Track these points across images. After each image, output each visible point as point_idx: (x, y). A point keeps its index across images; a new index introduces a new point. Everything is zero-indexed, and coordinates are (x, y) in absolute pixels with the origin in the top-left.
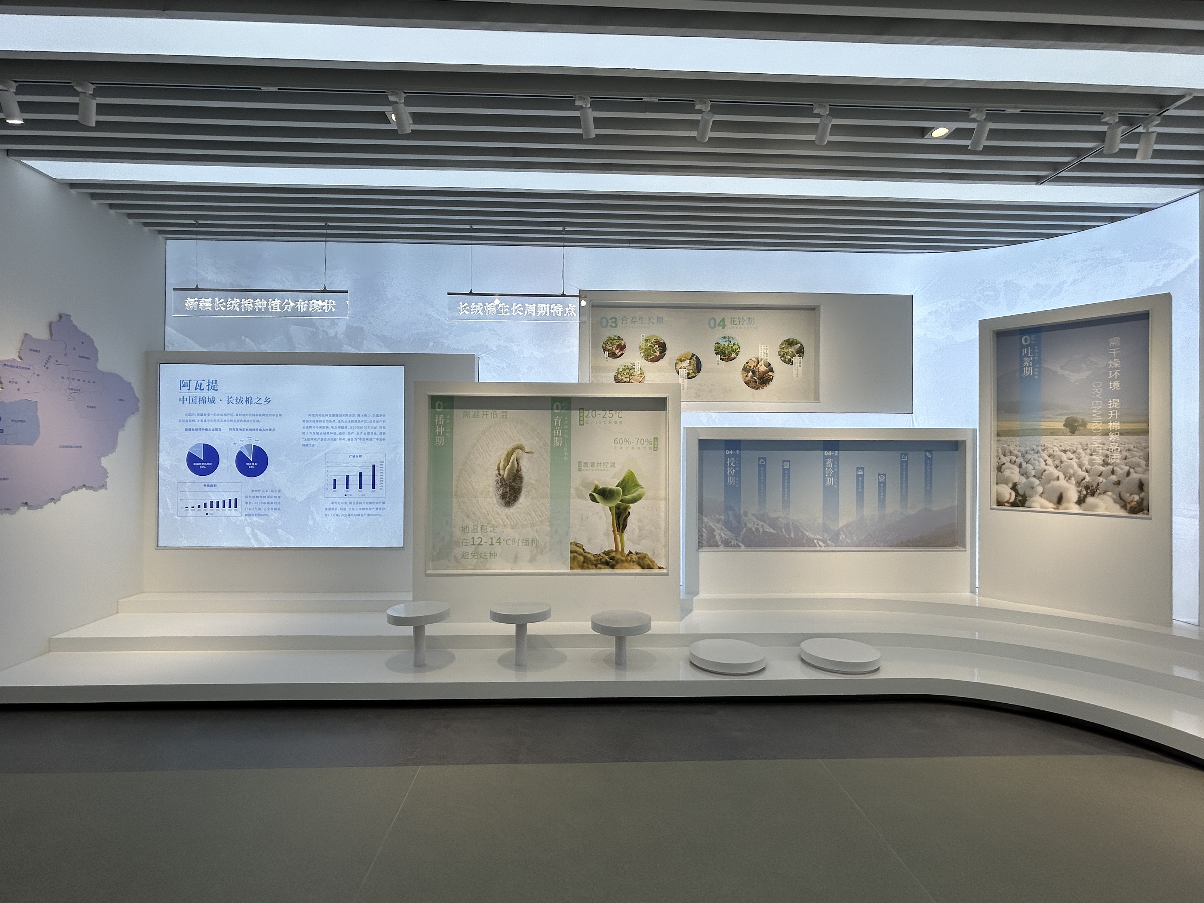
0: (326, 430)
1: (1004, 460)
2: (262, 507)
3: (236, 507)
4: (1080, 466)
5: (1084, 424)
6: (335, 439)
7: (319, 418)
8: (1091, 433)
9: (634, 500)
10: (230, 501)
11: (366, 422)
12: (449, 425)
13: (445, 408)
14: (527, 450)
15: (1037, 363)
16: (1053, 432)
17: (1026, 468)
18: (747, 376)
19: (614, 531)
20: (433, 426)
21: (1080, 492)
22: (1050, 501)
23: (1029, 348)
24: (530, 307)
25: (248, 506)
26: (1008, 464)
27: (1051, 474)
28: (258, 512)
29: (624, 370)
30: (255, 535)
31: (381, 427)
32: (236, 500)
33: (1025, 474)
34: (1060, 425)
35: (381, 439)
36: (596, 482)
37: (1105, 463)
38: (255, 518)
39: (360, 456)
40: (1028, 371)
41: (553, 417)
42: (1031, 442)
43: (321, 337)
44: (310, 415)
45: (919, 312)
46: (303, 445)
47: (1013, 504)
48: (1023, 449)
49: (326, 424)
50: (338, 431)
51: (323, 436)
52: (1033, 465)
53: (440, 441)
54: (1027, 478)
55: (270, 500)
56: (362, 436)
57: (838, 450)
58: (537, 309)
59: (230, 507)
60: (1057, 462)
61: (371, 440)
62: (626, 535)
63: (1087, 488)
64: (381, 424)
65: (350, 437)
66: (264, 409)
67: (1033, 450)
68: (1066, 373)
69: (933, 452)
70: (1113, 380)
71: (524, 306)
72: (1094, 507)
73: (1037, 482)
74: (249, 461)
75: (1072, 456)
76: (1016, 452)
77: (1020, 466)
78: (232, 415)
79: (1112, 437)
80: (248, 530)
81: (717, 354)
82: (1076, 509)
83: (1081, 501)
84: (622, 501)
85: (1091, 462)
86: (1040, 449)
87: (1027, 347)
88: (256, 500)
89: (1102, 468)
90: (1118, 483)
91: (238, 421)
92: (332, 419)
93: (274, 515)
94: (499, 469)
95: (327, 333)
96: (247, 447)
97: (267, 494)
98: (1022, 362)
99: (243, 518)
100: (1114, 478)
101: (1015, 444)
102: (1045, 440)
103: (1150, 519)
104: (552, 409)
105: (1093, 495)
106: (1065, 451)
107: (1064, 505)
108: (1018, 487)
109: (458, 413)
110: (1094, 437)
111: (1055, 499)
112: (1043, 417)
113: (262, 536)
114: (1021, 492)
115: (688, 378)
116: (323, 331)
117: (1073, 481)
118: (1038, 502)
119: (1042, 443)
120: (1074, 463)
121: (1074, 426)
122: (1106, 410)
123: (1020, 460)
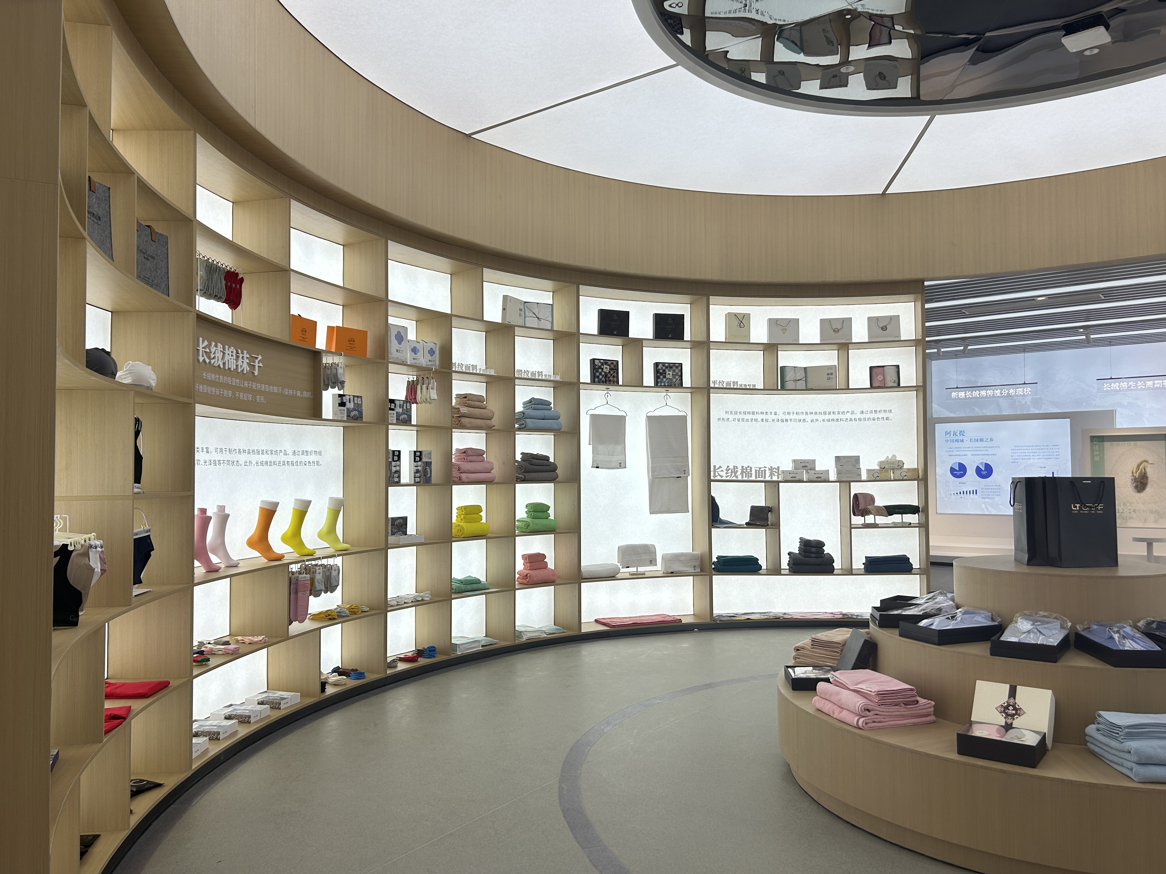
0: (1025, 454)
2: (991, 494)
3: (976, 494)
6: (1030, 459)
7: (1020, 448)
10: (973, 491)
11: (1047, 449)
12: (1102, 451)
13: (1099, 442)
14: (1150, 462)
20: (1092, 451)
24: (1149, 383)
25: (983, 493)
28: (988, 497)
30: (987, 509)
31: (1056, 452)
32: (976, 490)
35: (1057, 458)
38: (986, 500)
39: (1045, 467)
43: (1017, 405)
44: (1015, 446)
46: (1012, 462)
49: (1024, 451)
50: (1031, 454)
51: (1023, 457)
53: (1097, 459)
55: (995, 490)
56: (1046, 457)
58: (1154, 384)
59: (973, 494)
61: (1051, 458)
64: (1057, 450)
65: (1039, 457)
66: (989, 444)
71: (1145, 382)
74: (983, 471)
78: (973, 448)
80: (983, 506)
88: (987, 490)
91: (976, 450)
92: (1028, 448)
93: (997, 498)
94: (1133, 473)
95: (1020, 402)
96: (982, 463)
97: (993, 487)
99: (980, 499)
109: (1107, 444)
113: (990, 508)
116: (1018, 401)
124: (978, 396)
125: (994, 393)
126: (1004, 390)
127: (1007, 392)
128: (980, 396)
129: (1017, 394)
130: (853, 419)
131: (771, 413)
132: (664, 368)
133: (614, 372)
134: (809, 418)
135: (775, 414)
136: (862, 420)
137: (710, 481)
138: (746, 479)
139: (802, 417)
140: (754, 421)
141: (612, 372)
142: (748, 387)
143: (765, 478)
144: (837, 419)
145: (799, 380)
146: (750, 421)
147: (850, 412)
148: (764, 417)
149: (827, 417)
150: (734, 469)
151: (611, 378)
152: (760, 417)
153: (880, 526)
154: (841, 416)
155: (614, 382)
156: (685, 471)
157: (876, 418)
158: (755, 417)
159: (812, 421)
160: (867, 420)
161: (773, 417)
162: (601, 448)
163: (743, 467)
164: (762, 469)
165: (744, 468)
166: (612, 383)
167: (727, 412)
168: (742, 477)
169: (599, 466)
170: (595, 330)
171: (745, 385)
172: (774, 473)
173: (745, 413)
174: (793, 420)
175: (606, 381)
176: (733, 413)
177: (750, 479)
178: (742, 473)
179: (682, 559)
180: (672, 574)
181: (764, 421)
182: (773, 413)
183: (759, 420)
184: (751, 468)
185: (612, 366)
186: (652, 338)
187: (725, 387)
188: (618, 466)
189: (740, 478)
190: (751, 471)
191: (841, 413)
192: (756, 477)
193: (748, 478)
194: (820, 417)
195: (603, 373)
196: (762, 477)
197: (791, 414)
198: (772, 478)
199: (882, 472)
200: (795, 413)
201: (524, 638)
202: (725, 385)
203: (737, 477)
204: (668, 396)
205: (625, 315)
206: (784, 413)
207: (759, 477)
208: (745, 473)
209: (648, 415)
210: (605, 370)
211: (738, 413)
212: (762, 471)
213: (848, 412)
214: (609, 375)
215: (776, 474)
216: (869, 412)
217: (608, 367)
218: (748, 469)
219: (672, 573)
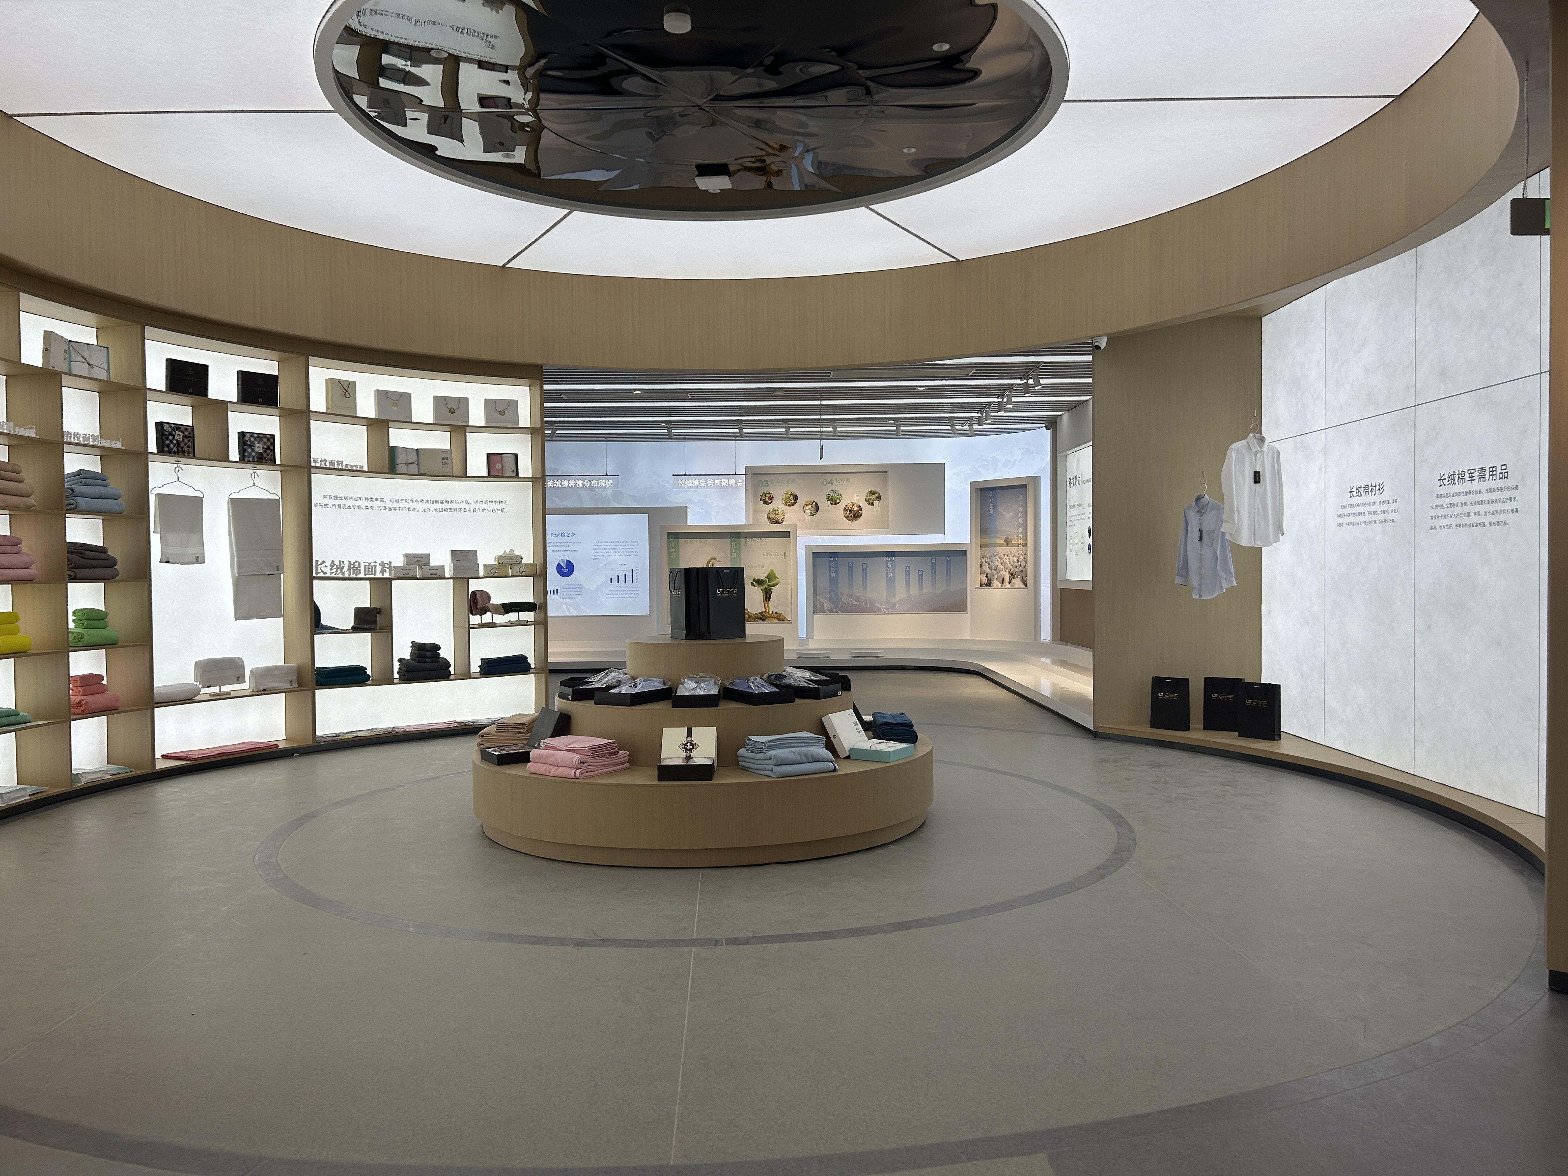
0: (606, 551)
1: (983, 560)
2: (572, 593)
3: (557, 594)
4: (1010, 563)
5: (1011, 541)
6: (611, 556)
7: (601, 544)
8: (1013, 546)
9: (774, 585)
10: (554, 590)
11: (627, 545)
12: (677, 547)
13: (675, 538)
14: (718, 560)
15: (996, 507)
16: (1000, 545)
17: (991, 565)
18: (846, 513)
19: (764, 601)
20: (669, 547)
21: (1010, 577)
22: (1000, 582)
24: (718, 482)
25: (564, 593)
26: (984, 563)
27: (1000, 567)
28: (570, 596)
29: (772, 511)
30: (568, 610)
31: (636, 548)
32: (557, 590)
33: (990, 568)
34: (1003, 541)
35: (636, 555)
36: (754, 576)
37: (1018, 562)
38: (568, 600)
39: (625, 565)
40: (992, 511)
41: (731, 542)
42: (992, 550)
43: (598, 497)
44: (596, 542)
45: (947, 473)
46: (594, 559)
47: (987, 585)
48: (990, 554)
49: (606, 547)
50: (612, 551)
51: (604, 554)
52: (994, 563)
53: (673, 555)
54: (991, 570)
55: (576, 590)
56: (626, 554)
57: (894, 557)
58: (721, 482)
59: (554, 594)
60: (1002, 561)
61: (630, 555)
62: (770, 604)
63: (1012, 574)
64: (636, 547)
65: (619, 554)
66: (570, 539)
67: (993, 555)
68: (1004, 513)
69: (951, 557)
70: (1020, 518)
71: (714, 481)
72: (1014, 584)
73: (995, 572)
74: (564, 568)
75: (1007, 558)
76: (987, 556)
77: (989, 564)
78: (554, 543)
79: (1020, 548)
80: (564, 606)
81: (828, 500)
82: (1008, 586)
83: (1010, 582)
84: (768, 585)
85: (1013, 562)
86: (996, 554)
87: (991, 498)
88: (568, 590)
89: (1017, 564)
90: (1022, 571)
91: (557, 546)
92: (609, 544)
93: (578, 598)
95: (601, 494)
96: (563, 560)
97: (574, 587)
98: (989, 506)
99: (561, 600)
100: (1021, 568)
101: (987, 551)
102: (998, 549)
103: (1028, 588)
104: (731, 538)
105: (1014, 578)
106: (1004, 555)
107: (1004, 584)
108: (988, 575)
109: (682, 541)
110: (1014, 548)
111: (1001, 582)
112: (997, 537)
113: (571, 609)
114: (989, 579)
115: (811, 516)
116: (599, 494)
117: (1007, 571)
118: (996, 583)
119: (997, 551)
120: (1008, 561)
121: (1008, 542)
122: (1018, 533)
123: (989, 560)
124: (560, 486)
125: (576, 483)
126: (586, 481)
127: (589, 483)
128: (562, 486)
129: (599, 485)
130: (467, 510)
131: (377, 500)
132: (252, 439)
133: (189, 441)
134: (420, 506)
135: (382, 501)
136: (477, 511)
137: (312, 579)
138: (354, 576)
139: (411, 505)
140: (357, 508)
141: (186, 441)
142: (355, 468)
143: (375, 574)
144: (450, 509)
145: (411, 463)
146: (352, 508)
147: (464, 501)
148: (370, 504)
149: (439, 506)
150: (340, 564)
151: (186, 449)
152: (364, 504)
153: (497, 625)
154: (454, 506)
155: (189, 453)
156: (278, 567)
157: (491, 509)
158: (358, 503)
159: (423, 510)
160: (482, 511)
161: (379, 504)
162: (171, 537)
163: (350, 562)
164: (371, 565)
165: (352, 563)
166: (186, 454)
167: (325, 497)
168: (350, 574)
169: (170, 561)
170: (162, 385)
171: (351, 466)
172: (386, 569)
173: (346, 498)
174: (402, 508)
175: (178, 451)
176: (333, 497)
177: (359, 576)
178: (349, 570)
179: (276, 673)
180: (265, 692)
181: (369, 508)
182: (380, 500)
183: (364, 507)
184: (360, 563)
185: (186, 433)
186: (236, 400)
187: (328, 466)
188: (195, 560)
189: (347, 575)
190: (359, 566)
191: (454, 502)
192: (365, 574)
193: (357, 575)
194: (432, 506)
195: (175, 442)
196: (372, 574)
197: (400, 502)
198: (383, 575)
199: (500, 567)
200: (404, 500)
201: (83, 782)
202: (327, 464)
203: (343, 574)
204: (256, 475)
205: (202, 371)
206: (392, 500)
207: (369, 574)
208: (352, 568)
209: (231, 497)
210: (177, 437)
211: (338, 499)
212: (372, 566)
213: (462, 501)
214: (182, 444)
215: (388, 570)
216: (484, 503)
217: (181, 434)
218: (356, 564)
219: (265, 690)
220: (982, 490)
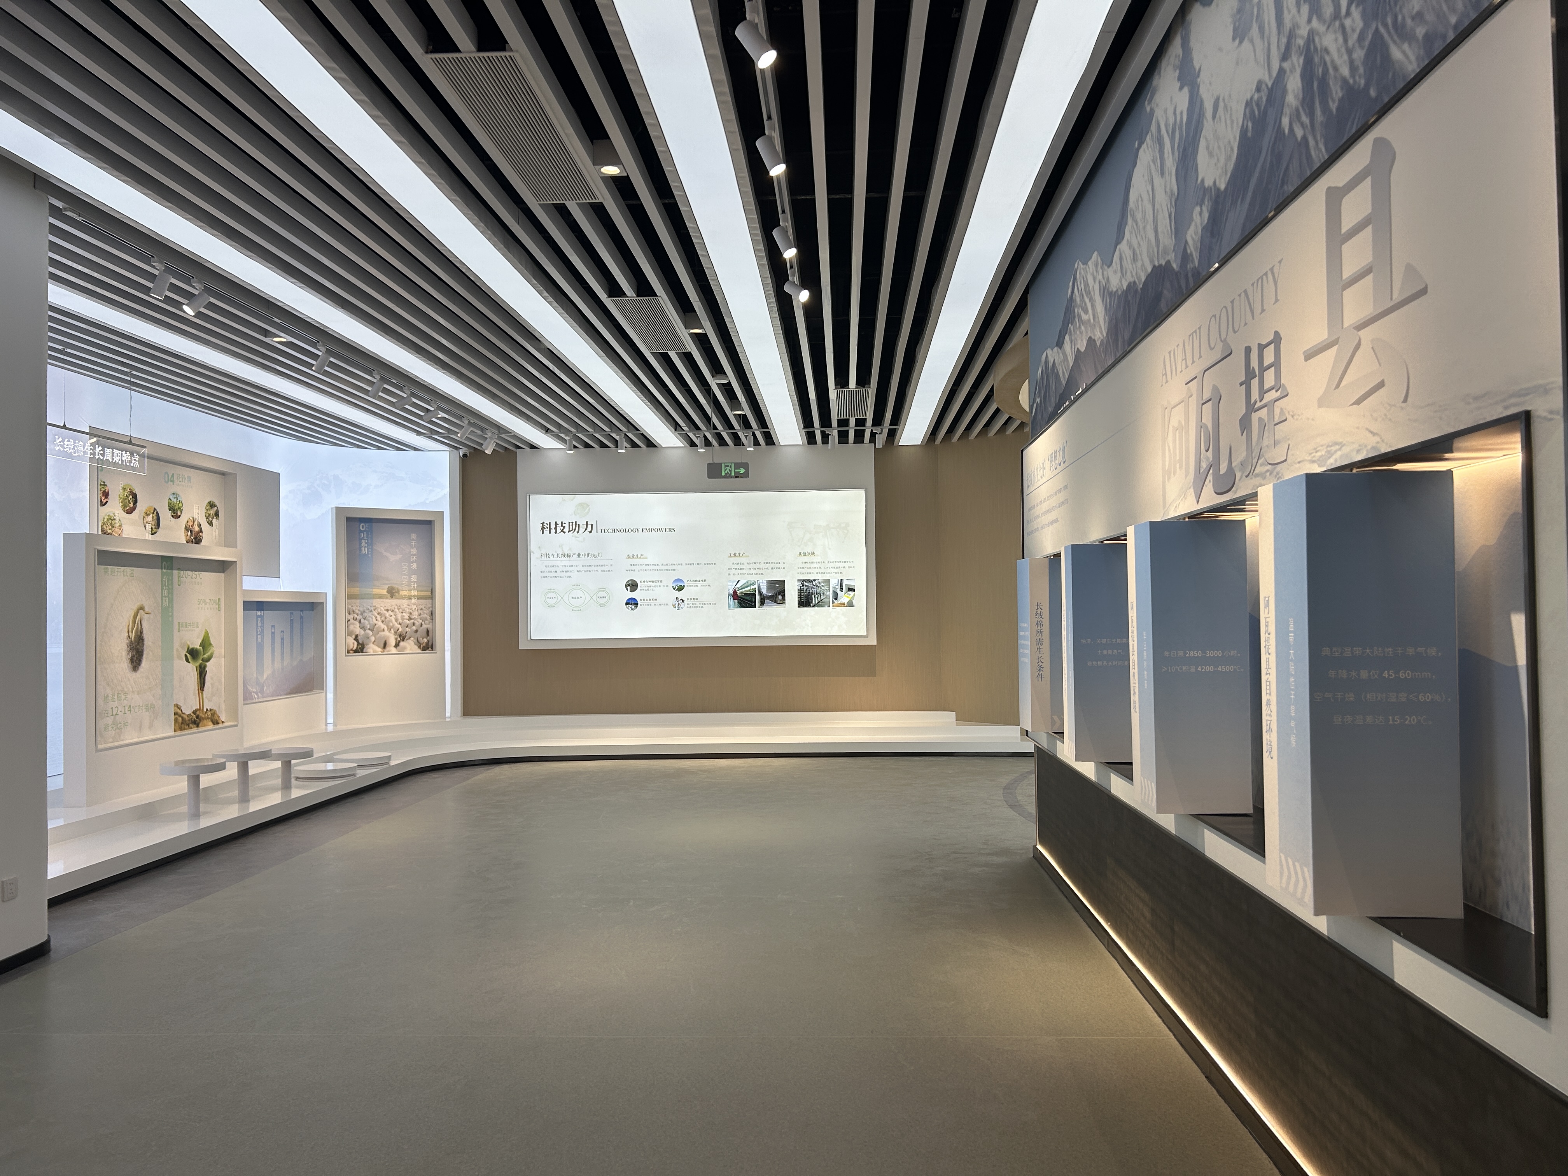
1: (351, 617)
4: (396, 620)
5: (398, 592)
8: (402, 598)
9: (208, 660)
14: (146, 610)
15: (370, 545)
16: (381, 597)
17: (364, 623)
18: (187, 535)
19: (198, 690)
21: (396, 639)
22: (379, 647)
23: (365, 533)
26: (352, 621)
27: (379, 627)
29: (108, 520)
33: (363, 628)
34: (384, 592)
36: (188, 643)
37: (410, 619)
40: (364, 551)
41: (163, 574)
42: (367, 603)
45: (285, 489)
47: (356, 651)
48: (362, 609)
52: (368, 620)
54: (365, 630)
57: (263, 610)
60: (383, 618)
62: (204, 692)
63: (400, 636)
67: (368, 609)
68: (388, 554)
69: (304, 612)
70: (413, 562)
72: (404, 648)
73: (371, 633)
75: (392, 614)
76: (357, 611)
77: (360, 622)
79: (413, 601)
81: (170, 510)
82: (394, 650)
83: (397, 645)
84: (202, 660)
85: (403, 618)
86: (373, 608)
87: (363, 532)
89: (408, 622)
90: (416, 631)
94: (128, 631)
98: (360, 543)
100: (414, 628)
101: (357, 605)
102: (376, 602)
103: (436, 653)
104: (162, 569)
105: (403, 641)
106: (387, 610)
107: (387, 649)
108: (359, 638)
110: (404, 601)
111: (382, 645)
112: (374, 586)
114: (360, 642)
115: (152, 534)
117: (392, 631)
118: (372, 648)
119: (374, 604)
120: (393, 618)
121: (392, 593)
122: (410, 582)
123: (359, 618)
220: (349, 520)
